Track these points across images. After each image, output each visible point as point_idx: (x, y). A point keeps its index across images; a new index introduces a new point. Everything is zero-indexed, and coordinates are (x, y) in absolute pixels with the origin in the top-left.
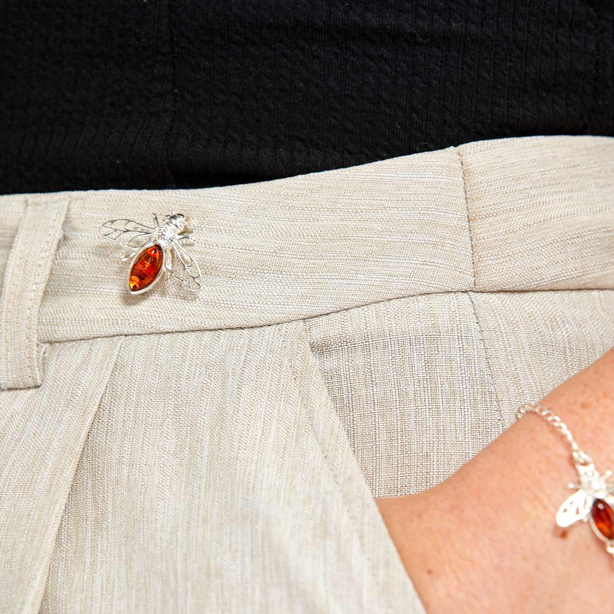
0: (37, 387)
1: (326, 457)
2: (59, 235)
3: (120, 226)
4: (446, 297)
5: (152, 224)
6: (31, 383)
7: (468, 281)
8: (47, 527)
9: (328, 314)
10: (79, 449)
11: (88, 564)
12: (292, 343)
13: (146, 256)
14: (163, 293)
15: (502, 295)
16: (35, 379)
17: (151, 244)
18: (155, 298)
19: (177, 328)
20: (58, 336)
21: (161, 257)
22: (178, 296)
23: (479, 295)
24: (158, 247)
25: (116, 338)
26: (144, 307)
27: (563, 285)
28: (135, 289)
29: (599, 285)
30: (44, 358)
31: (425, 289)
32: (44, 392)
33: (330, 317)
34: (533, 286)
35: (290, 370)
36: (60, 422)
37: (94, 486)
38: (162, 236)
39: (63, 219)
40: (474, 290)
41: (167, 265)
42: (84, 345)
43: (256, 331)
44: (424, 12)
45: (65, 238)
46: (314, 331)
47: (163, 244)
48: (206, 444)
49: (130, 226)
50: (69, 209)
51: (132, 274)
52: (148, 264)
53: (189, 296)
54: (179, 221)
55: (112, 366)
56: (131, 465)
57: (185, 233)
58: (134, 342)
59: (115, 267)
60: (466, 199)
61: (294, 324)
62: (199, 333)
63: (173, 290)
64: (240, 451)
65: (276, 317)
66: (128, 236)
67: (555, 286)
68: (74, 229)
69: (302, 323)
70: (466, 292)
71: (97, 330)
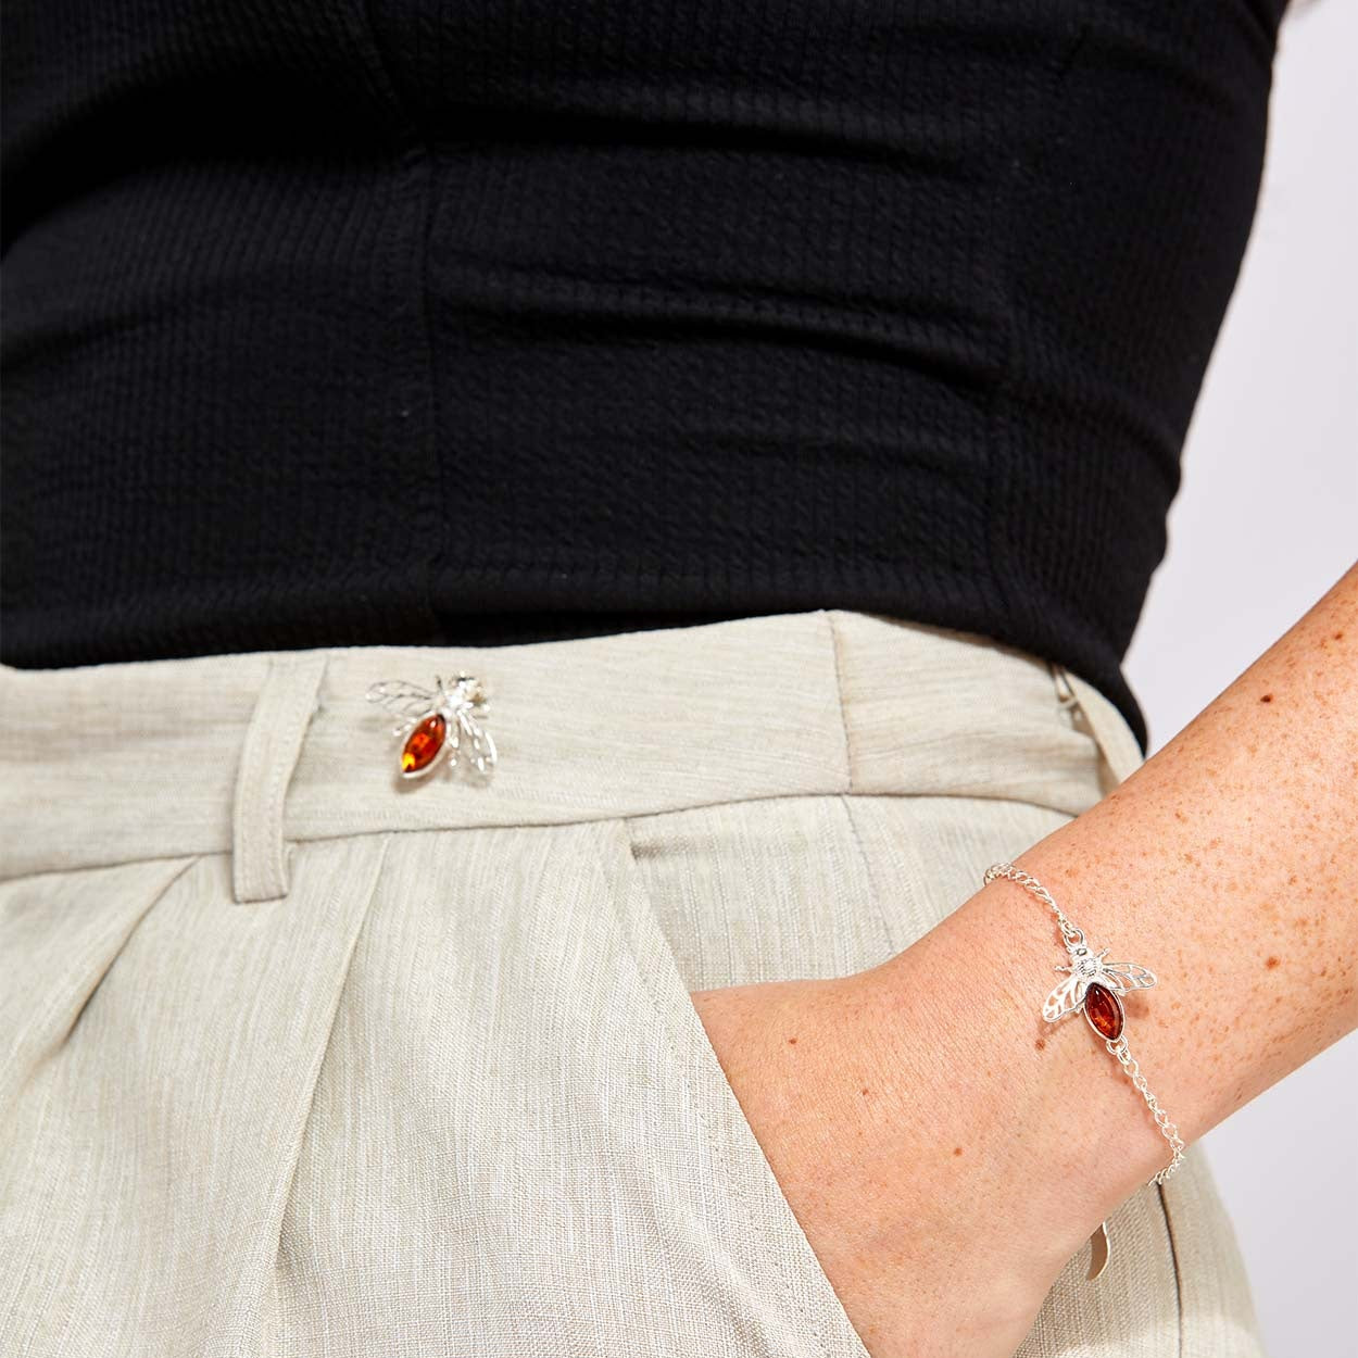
0: (283, 897)
1: (645, 980)
2: (312, 706)
3: (393, 689)
4: (812, 801)
5: (434, 688)
6: (275, 891)
7: (842, 780)
8: (303, 1083)
9: (657, 814)
10: (339, 981)
11: (348, 1127)
12: (608, 845)
13: (424, 729)
14: (448, 777)
15: (886, 800)
16: (280, 886)
17: (432, 714)
18: (436, 785)
19: (461, 823)
20: (307, 833)
21: (444, 730)
22: (464, 781)
23: (855, 800)
24: (440, 718)
25: (382, 836)
26: (421, 796)
27: (964, 790)
28: (409, 769)
29: (1011, 795)
30: (289, 861)
31: (785, 791)
32: (292, 902)
33: (660, 817)
34: (926, 788)
35: (603, 877)
36: (313, 945)
37: (352, 1024)
38: (445, 703)
39: (317, 684)
40: (850, 791)
41: (451, 741)
42: (342, 845)
43: (563, 830)
44: (763, 412)
45: (321, 709)
46: (639, 833)
47: (447, 714)
48: (496, 970)
49: (407, 691)
50: (326, 672)
51: (406, 751)
52: (426, 740)
53: (478, 781)
54: (469, 686)
55: (377, 871)
56: (397, 993)
57: (477, 701)
58: (404, 839)
59: (386, 745)
60: (838, 676)
61: (612, 823)
62: (489, 831)
63: (460, 773)
64: (537, 980)
65: (589, 812)
66: (403, 703)
67: (955, 791)
68: (332, 698)
69: (622, 823)
70: (839, 795)
71: (359, 824)
